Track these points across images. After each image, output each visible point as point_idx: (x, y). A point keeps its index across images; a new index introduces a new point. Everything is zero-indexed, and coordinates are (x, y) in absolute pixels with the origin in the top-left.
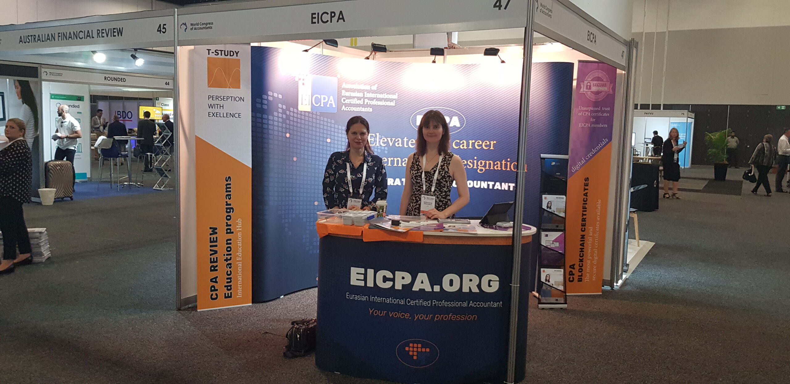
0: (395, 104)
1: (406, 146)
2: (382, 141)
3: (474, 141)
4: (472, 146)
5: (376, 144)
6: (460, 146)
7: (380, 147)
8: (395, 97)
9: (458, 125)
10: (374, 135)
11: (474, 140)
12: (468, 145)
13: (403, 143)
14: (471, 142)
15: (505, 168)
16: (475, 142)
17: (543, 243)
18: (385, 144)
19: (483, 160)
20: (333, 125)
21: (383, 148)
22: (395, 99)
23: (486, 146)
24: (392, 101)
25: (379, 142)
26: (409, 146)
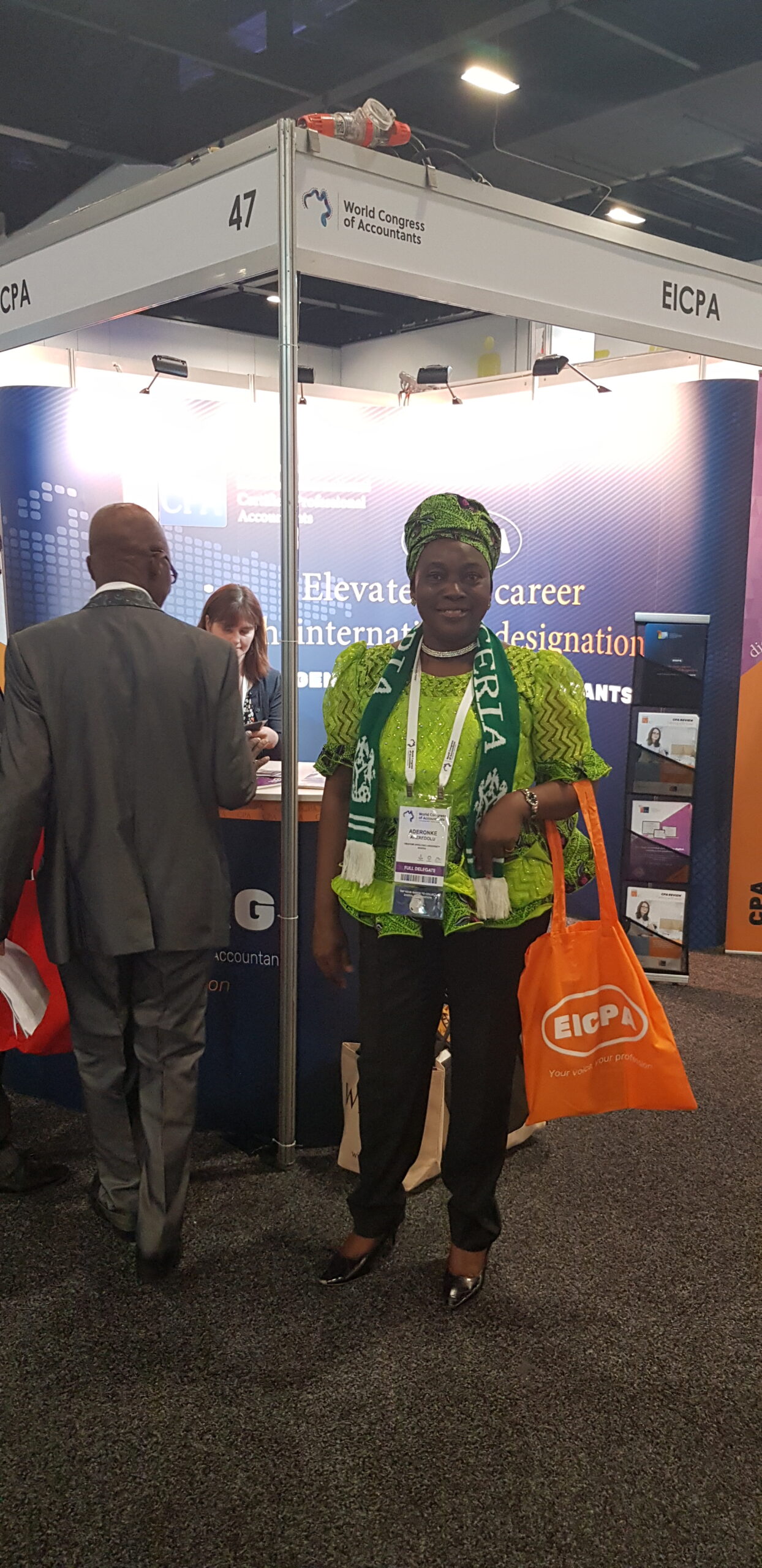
0: (367, 504)
1: (392, 601)
2: (337, 589)
3: (539, 587)
4: (536, 599)
5: (323, 598)
6: (510, 598)
7: (333, 604)
8: (365, 487)
10: (319, 576)
11: (541, 584)
12: (527, 597)
13: (385, 594)
14: (533, 588)
15: (602, 650)
16: (542, 589)
17: (637, 827)
18: (345, 596)
19: (559, 632)
20: (217, 556)
21: (340, 605)
22: (365, 494)
23: (565, 597)
24: (360, 497)
25: (332, 591)
26: (399, 601)
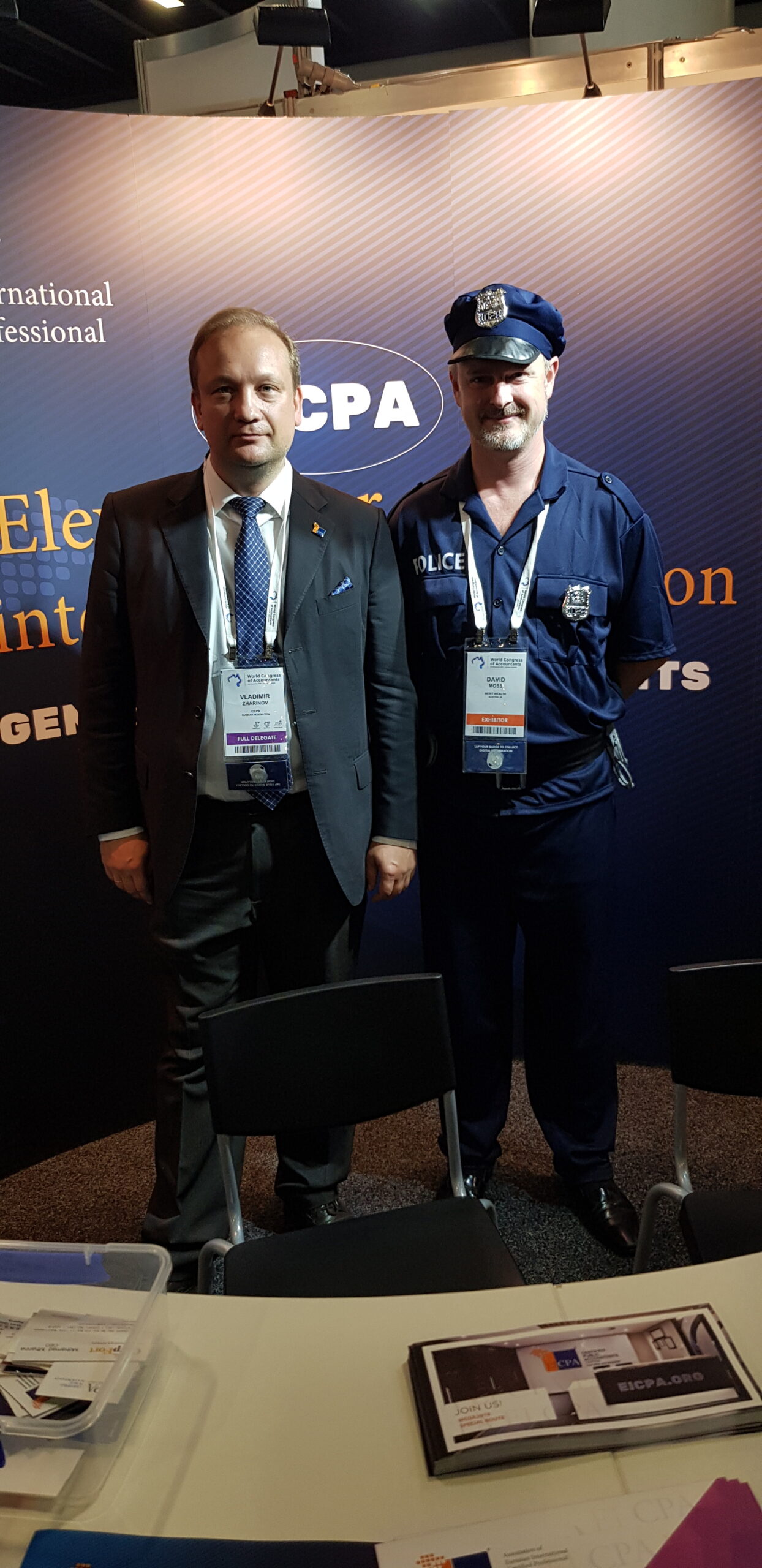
0: (108, 334)
2: (67, 525)
5: (40, 545)
7: (61, 558)
8: (102, 299)
9: (411, 419)
18: (84, 541)
21: (79, 559)
22: (102, 311)
24: (92, 321)
25: (57, 530)
